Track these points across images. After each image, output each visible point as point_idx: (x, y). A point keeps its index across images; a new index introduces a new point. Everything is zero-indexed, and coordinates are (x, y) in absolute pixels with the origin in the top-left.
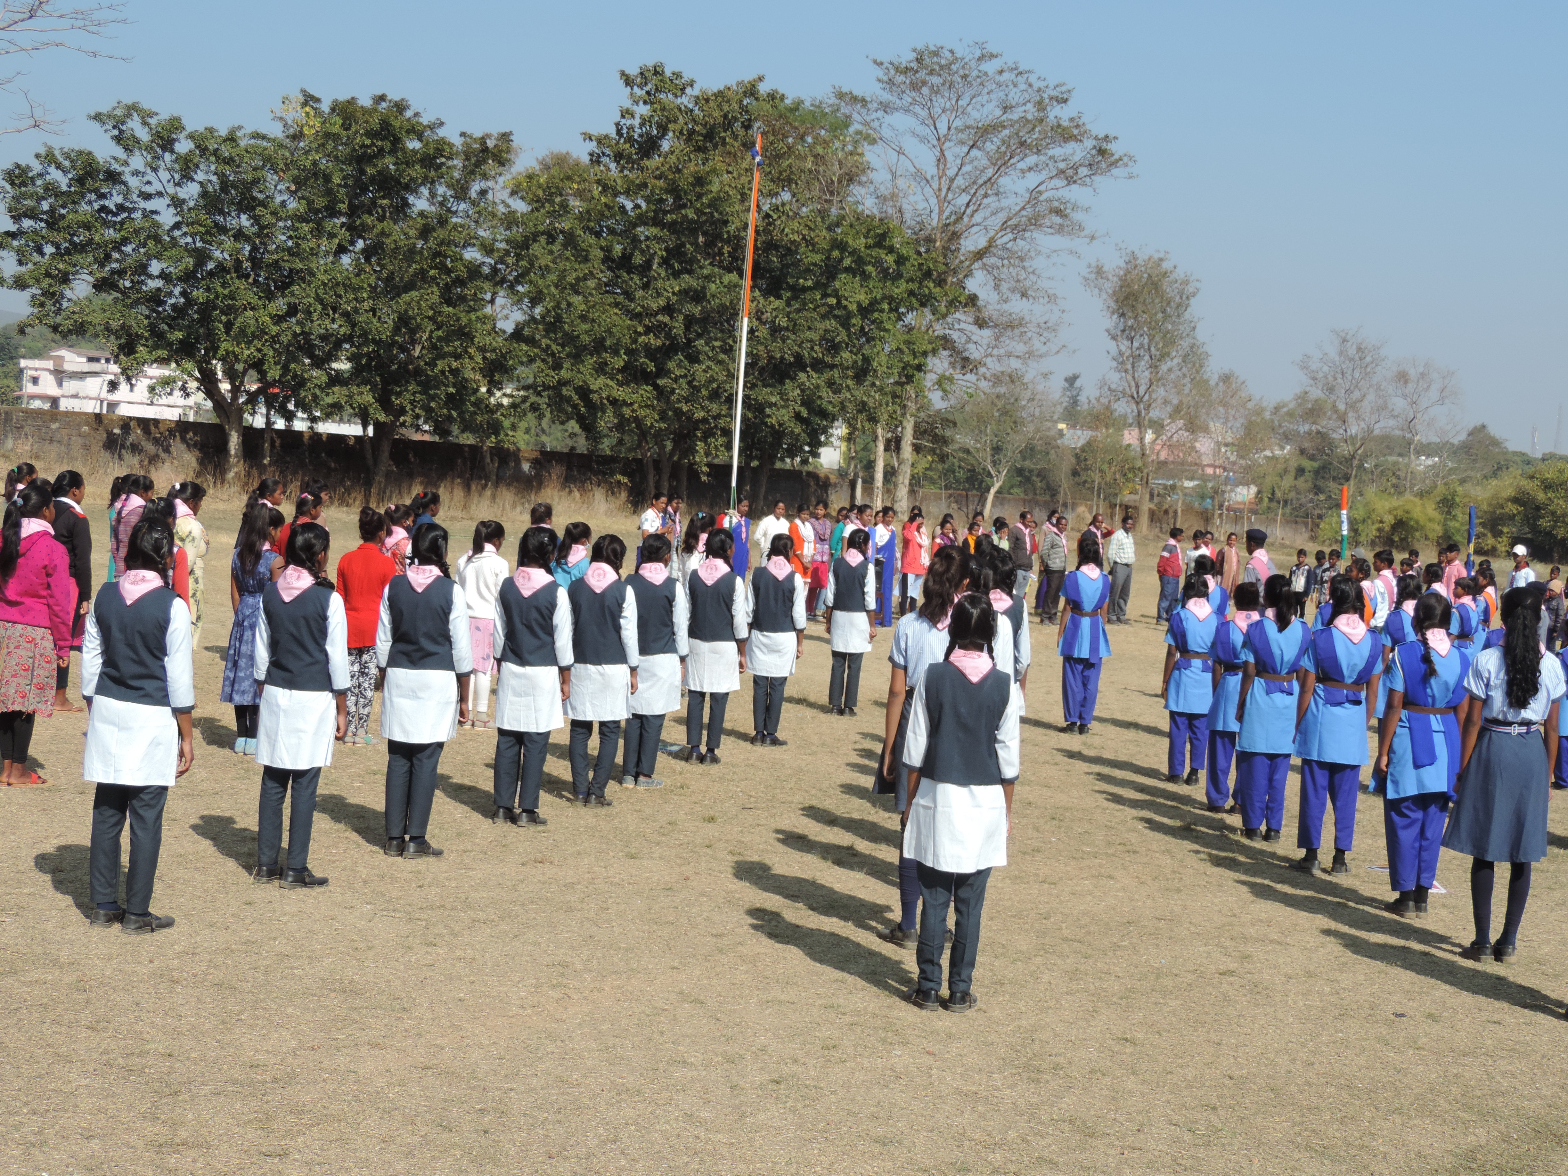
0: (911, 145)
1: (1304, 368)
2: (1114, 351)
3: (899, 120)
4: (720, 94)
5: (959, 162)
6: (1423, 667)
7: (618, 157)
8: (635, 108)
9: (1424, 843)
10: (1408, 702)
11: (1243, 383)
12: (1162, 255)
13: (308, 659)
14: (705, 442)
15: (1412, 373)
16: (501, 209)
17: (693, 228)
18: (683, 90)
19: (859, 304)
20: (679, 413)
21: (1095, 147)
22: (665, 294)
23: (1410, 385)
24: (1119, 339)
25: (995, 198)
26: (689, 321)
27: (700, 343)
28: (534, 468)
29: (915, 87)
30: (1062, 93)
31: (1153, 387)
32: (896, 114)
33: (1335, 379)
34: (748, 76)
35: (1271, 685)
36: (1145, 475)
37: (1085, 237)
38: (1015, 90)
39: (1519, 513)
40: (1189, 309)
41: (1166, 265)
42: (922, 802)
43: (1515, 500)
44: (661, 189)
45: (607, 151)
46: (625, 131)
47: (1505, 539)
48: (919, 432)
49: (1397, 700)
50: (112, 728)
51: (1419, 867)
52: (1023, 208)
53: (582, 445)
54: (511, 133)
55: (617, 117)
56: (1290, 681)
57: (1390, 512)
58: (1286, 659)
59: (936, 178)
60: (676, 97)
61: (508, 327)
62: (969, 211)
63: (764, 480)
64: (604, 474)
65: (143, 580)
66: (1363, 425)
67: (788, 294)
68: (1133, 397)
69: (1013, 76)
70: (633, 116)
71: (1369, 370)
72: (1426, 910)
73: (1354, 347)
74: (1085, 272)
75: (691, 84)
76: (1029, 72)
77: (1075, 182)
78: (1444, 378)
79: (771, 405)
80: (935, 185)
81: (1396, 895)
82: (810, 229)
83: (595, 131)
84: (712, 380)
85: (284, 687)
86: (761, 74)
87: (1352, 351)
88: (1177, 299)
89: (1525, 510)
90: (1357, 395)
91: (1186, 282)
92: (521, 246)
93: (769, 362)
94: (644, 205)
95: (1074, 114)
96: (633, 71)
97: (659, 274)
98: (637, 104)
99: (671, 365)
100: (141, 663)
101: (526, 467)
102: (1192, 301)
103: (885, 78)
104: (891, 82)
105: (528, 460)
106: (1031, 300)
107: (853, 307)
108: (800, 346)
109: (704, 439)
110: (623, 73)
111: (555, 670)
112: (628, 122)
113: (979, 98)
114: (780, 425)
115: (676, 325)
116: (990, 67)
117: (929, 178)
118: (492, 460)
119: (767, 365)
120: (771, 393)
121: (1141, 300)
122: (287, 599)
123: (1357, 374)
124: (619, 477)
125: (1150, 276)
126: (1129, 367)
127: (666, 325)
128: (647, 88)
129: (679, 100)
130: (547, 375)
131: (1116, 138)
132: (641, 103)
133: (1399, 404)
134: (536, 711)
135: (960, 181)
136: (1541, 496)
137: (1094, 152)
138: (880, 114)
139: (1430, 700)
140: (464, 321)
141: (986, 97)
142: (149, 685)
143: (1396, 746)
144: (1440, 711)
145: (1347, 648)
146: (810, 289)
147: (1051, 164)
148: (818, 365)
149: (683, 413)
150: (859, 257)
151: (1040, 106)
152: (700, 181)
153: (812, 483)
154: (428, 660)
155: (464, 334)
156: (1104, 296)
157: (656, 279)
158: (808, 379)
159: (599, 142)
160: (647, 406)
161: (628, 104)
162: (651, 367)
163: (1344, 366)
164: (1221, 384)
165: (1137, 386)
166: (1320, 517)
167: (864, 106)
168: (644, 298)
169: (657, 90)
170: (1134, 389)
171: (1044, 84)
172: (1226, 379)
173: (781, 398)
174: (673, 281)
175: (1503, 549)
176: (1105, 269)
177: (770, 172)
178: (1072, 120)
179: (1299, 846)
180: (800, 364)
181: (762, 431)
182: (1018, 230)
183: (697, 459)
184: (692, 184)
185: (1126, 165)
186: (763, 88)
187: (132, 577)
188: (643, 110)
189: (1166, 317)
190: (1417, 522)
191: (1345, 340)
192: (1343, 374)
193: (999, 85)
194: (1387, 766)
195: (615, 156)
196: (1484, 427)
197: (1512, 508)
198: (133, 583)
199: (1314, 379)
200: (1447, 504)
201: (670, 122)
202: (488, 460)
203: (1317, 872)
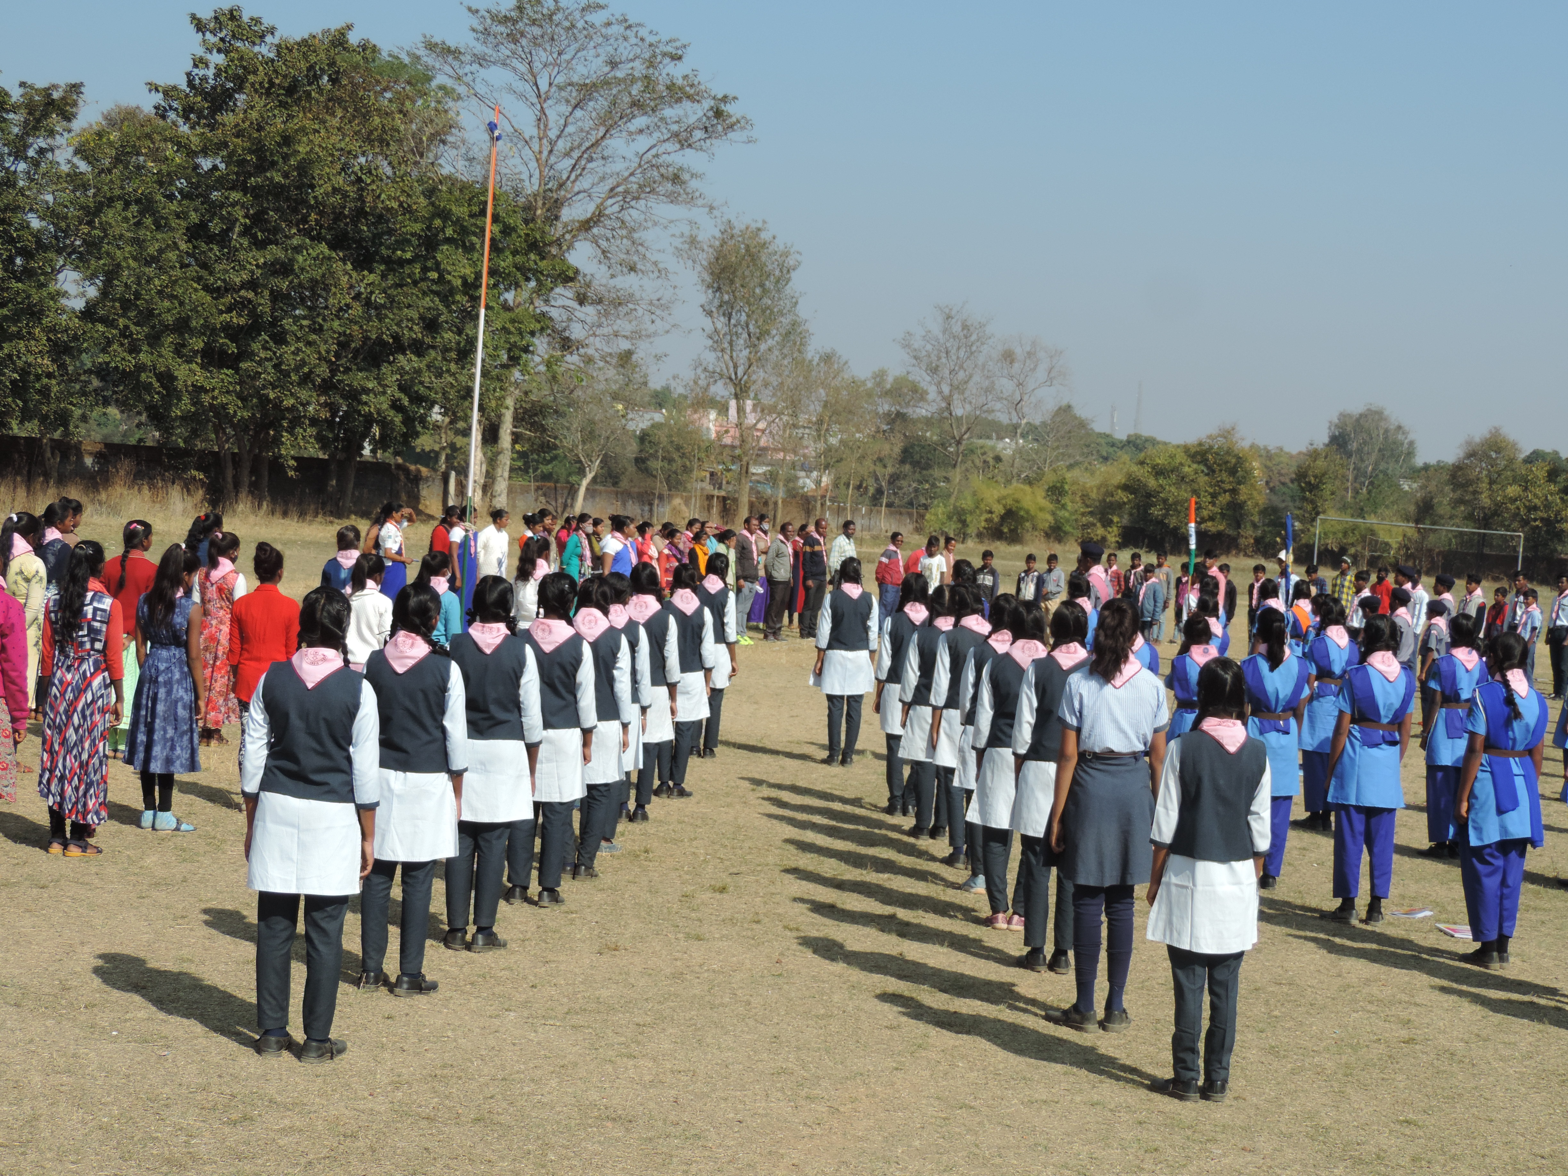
0: (509, 103)
1: (907, 346)
2: (709, 327)
3: (496, 76)
4: (304, 43)
5: (562, 122)
6: (1506, 710)
7: (187, 112)
8: (208, 56)
9: (1506, 891)
10: (1490, 745)
11: (846, 363)
12: (760, 225)
13: (425, 737)
14: (292, 433)
15: (1018, 351)
16: (65, 168)
17: (278, 191)
18: (262, 37)
19: (464, 279)
20: (264, 400)
21: (712, 108)
22: (248, 266)
23: (1016, 365)
24: (715, 315)
25: (601, 162)
26: (276, 296)
27: (287, 323)
28: (98, 463)
29: (513, 38)
30: (677, 49)
31: (753, 368)
32: (493, 68)
33: (939, 358)
34: (335, 24)
35: (1266, 723)
36: (744, 463)
37: (703, 206)
38: (625, 44)
39: (1130, 501)
40: (790, 284)
41: (764, 236)
42: (1174, 880)
43: (1125, 488)
44: (244, 149)
45: (175, 104)
46: (197, 81)
47: (1115, 529)
48: (518, 420)
49: (1479, 743)
50: (290, 829)
51: (1501, 916)
52: (632, 174)
53: (153, 436)
54: (81, 84)
55: (189, 66)
56: (1286, 721)
57: (999, 501)
58: (1281, 696)
59: (536, 140)
60: (254, 43)
61: (79, 304)
62: (573, 177)
63: (352, 474)
64: (176, 468)
65: (324, 659)
66: (968, 407)
67: (383, 267)
68: (731, 379)
69: (622, 29)
70: (207, 66)
71: (974, 348)
72: (1507, 960)
73: (959, 323)
74: (677, 242)
75: (272, 31)
76: (639, 25)
77: (690, 146)
78: (1051, 357)
79: (367, 391)
80: (536, 148)
81: (1478, 945)
82: (409, 195)
83: (164, 81)
84: (303, 363)
85: (396, 769)
86: (349, 22)
87: (957, 328)
88: (777, 273)
89: (1136, 497)
90: (961, 375)
91: (786, 254)
92: (92, 213)
93: (364, 343)
94: (222, 166)
95: (688, 71)
96: (206, 14)
97: (241, 245)
98: (211, 53)
99: (256, 346)
100: (326, 755)
101: (89, 461)
102: (793, 274)
103: (480, 28)
104: (486, 32)
105: (91, 454)
106: (640, 275)
107: (458, 282)
108: (398, 324)
109: (291, 431)
110: (193, 17)
111: (577, 732)
112: (201, 73)
113: (585, 52)
114: (379, 413)
115: (262, 301)
116: (597, 18)
117: (528, 139)
118: (53, 454)
119: (362, 347)
120: (367, 378)
121: (739, 273)
122: (400, 670)
123: (962, 353)
124: (194, 473)
125: (748, 248)
126: (726, 345)
127: (250, 301)
128: (222, 35)
129: (257, 49)
130: (123, 359)
131: (735, 98)
132: (215, 50)
133: (1006, 386)
134: (559, 779)
135: (561, 145)
136: (1152, 483)
137: (711, 114)
138: (476, 66)
139: (1511, 743)
140: (35, 298)
141: (592, 52)
142: (335, 779)
143: (1477, 791)
144: (1520, 754)
145: (1383, 686)
146: (409, 262)
147: (663, 126)
148: (419, 348)
149: (269, 401)
150: (462, 226)
151: (651, 63)
152: (287, 140)
153: (402, 477)
154: (498, 728)
155: (35, 313)
156: (698, 268)
157: (237, 250)
158: (407, 361)
159: (166, 93)
160: (228, 392)
161: (200, 52)
162: (233, 349)
163: (948, 345)
164: (822, 365)
165: (736, 367)
166: (926, 507)
167: (455, 58)
168: (226, 271)
169: (234, 36)
170: (732, 369)
171: (657, 38)
172: (827, 359)
173: (379, 384)
174: (258, 254)
175: (1114, 539)
176: (700, 238)
177: (359, 131)
178: (686, 77)
179: (1335, 896)
180: (399, 346)
181: (355, 420)
182: (629, 198)
183: (283, 452)
184: (279, 144)
185: (743, 128)
186: (353, 38)
187: (310, 657)
188: (218, 59)
189: (765, 291)
190: (1027, 512)
191: (949, 317)
192: (947, 353)
193: (606, 38)
194: (1468, 811)
195: (184, 110)
196: (1069, 407)
197: (1122, 496)
198: (313, 663)
199: (916, 358)
200: (1056, 492)
201: (249, 73)
202: (48, 454)
203: (1355, 922)
